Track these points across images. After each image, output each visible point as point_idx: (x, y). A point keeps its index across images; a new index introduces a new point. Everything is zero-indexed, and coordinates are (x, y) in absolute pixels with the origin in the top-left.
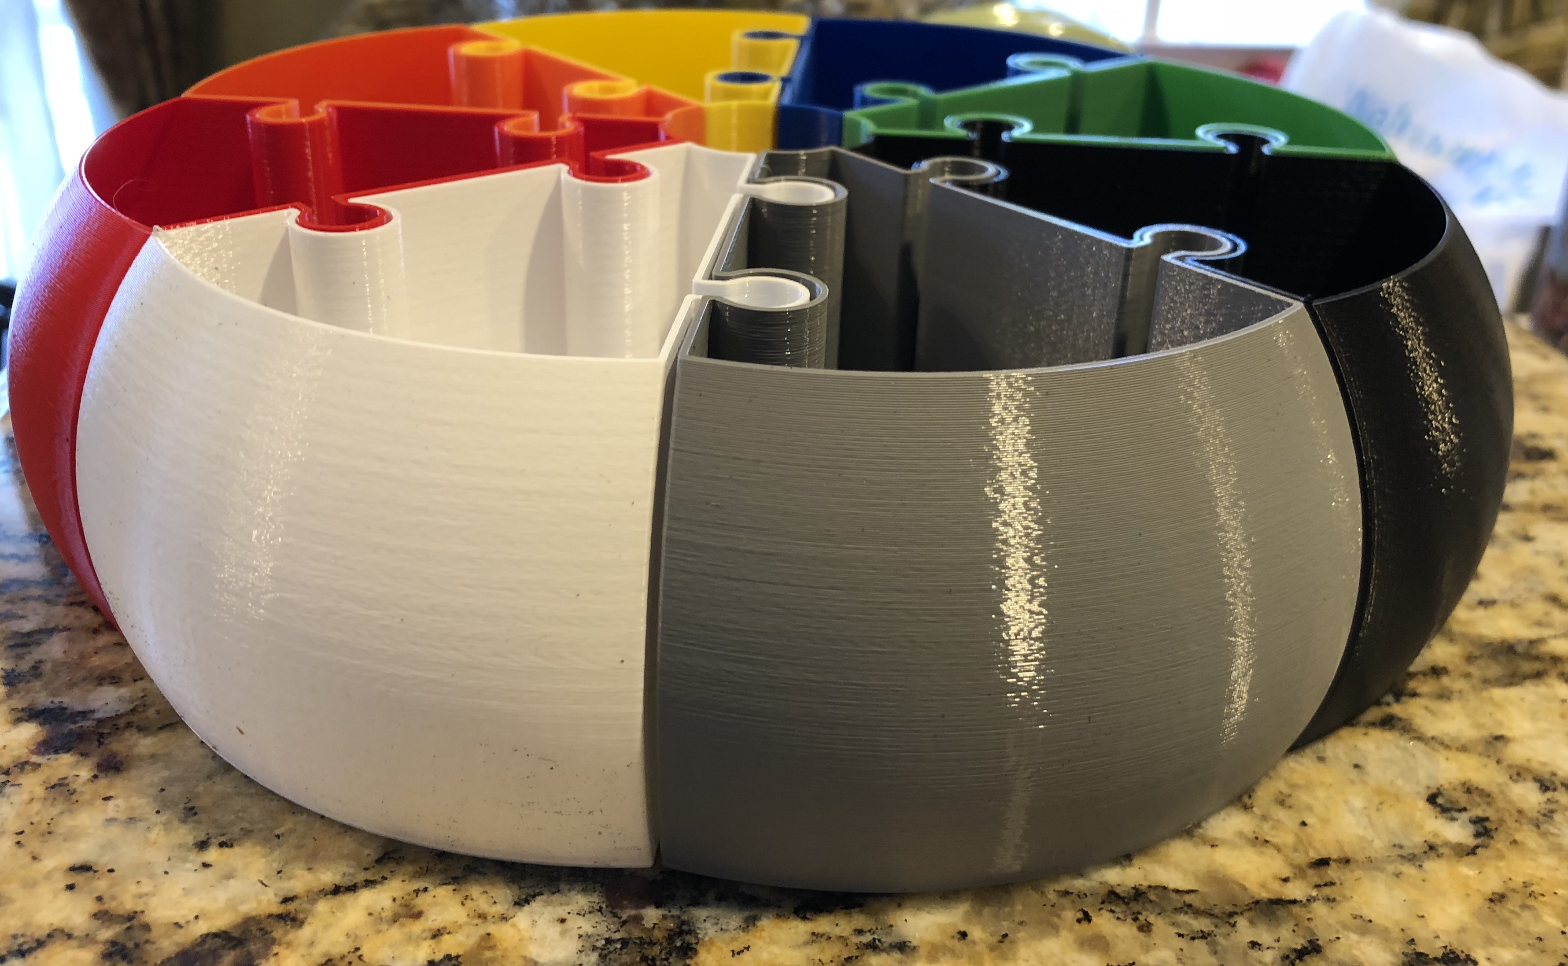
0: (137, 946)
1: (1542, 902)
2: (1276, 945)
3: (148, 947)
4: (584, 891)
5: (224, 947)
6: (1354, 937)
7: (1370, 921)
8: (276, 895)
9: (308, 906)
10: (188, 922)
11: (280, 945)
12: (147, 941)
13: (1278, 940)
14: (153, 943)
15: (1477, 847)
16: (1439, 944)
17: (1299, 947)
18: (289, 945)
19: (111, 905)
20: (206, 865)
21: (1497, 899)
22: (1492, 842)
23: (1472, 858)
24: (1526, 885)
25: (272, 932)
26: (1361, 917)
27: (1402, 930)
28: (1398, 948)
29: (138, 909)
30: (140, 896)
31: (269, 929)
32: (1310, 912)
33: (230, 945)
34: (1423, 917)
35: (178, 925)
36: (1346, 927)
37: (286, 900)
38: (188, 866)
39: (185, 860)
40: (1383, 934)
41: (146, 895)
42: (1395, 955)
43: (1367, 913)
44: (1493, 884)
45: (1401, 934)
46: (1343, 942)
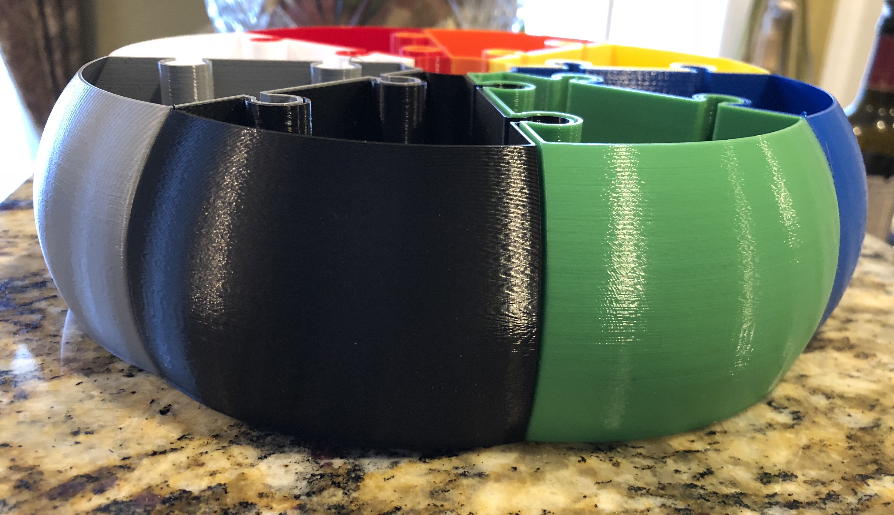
0: (35, 482)
1: (831, 449)
2: (689, 471)
3: (42, 483)
4: (299, 452)
5: (87, 482)
6: (731, 467)
7: (739, 459)
8: (119, 456)
9: (137, 461)
10: (66, 470)
11: (121, 480)
12: (41, 480)
13: (690, 469)
14: (45, 480)
15: (794, 424)
16: (776, 469)
17: (701, 472)
18: (126, 480)
19: (19, 463)
20: (77, 443)
21: (807, 447)
22: (802, 422)
23: (792, 430)
24: (821, 441)
25: (116, 474)
26: (734, 457)
27: (757, 463)
28: (755, 471)
29: (36, 464)
30: (38, 458)
31: (114, 473)
32: (706, 456)
33: (92, 480)
34: (767, 456)
35: (60, 472)
36: (726, 462)
37: (124, 459)
38: (66, 443)
39: (65, 440)
40: (747, 465)
41: (42, 457)
42: (753, 474)
43: (737, 456)
44: (804, 441)
45: (756, 465)
46: (725, 468)
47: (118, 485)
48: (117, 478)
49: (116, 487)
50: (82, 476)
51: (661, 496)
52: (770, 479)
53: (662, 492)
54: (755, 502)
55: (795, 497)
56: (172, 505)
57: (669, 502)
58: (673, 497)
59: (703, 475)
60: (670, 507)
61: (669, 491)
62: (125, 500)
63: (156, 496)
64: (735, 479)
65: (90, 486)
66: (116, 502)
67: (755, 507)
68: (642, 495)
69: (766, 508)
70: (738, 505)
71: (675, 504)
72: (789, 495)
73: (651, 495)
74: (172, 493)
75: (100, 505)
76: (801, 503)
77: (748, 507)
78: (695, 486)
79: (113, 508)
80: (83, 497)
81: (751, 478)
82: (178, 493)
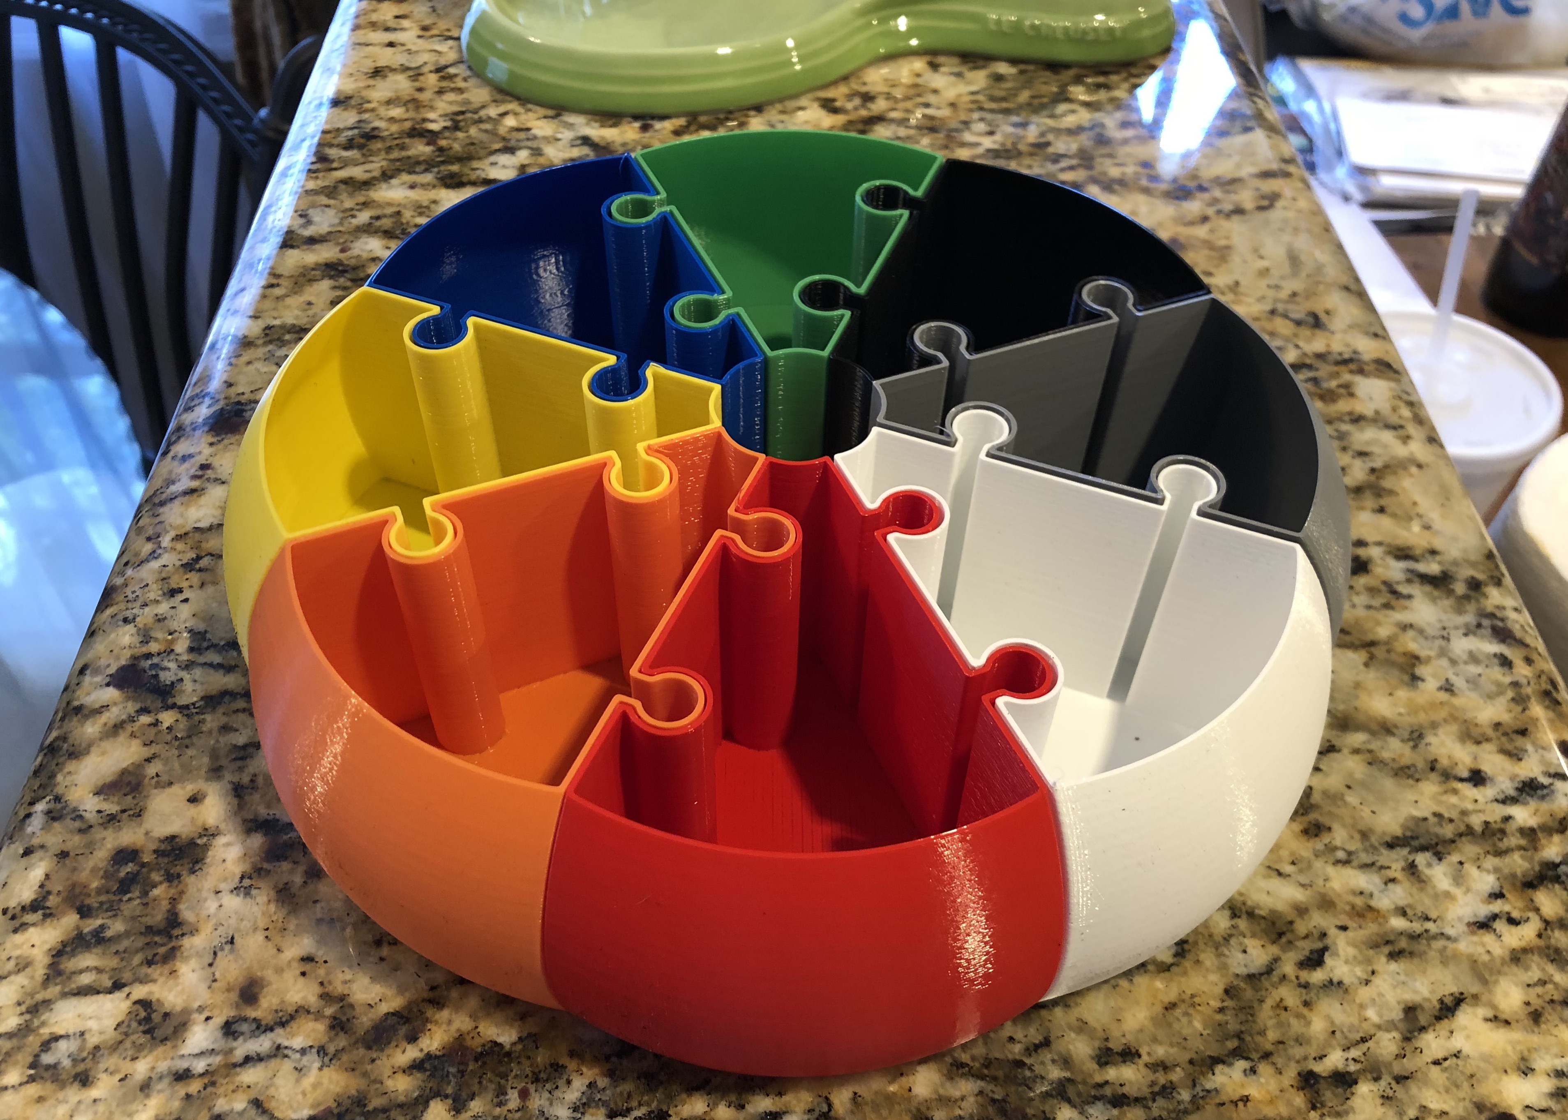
0: (348, 1020)
1: (1198, 1011)
2: (1024, 1039)
3: (355, 1021)
5: (399, 1022)
6: (1073, 1035)
7: (1087, 1022)
8: (426, 983)
9: (446, 994)
10: (376, 1004)
11: (431, 1023)
12: (354, 1016)
13: (1026, 1036)
14: (358, 1017)
15: (1172, 965)
16: (1124, 1041)
17: (1037, 1042)
18: (436, 1022)
19: (329, 988)
20: (382, 959)
21: (1170, 1006)
22: (1183, 961)
23: (1167, 974)
24: (1192, 996)
25: (424, 1011)
26: (1082, 1019)
27: (1104, 1029)
28: (1097, 1044)
29: (346, 991)
30: (345, 982)
31: (422, 1009)
34: (1120, 1019)
36: (1071, 1028)
40: (1092, 1033)
42: (1094, 1049)
45: (1103, 1033)
46: (1065, 1038)
47: (430, 1030)
48: (427, 1020)
49: (428, 1033)
50: (393, 1014)
51: (982, 1077)
52: (1109, 1059)
53: (986, 1071)
54: (1079, 1094)
55: (1126, 1090)
56: (484, 1063)
57: (989, 1087)
58: (995, 1079)
59: (1037, 1047)
60: (987, 1095)
61: (993, 1072)
62: (438, 1053)
63: (467, 1048)
64: (1071, 1056)
65: (403, 1030)
66: (429, 1056)
67: (1077, 1100)
68: (963, 1075)
69: (1089, 1103)
70: (1059, 1098)
71: (993, 1092)
72: (1121, 1085)
73: (973, 1076)
74: (484, 1045)
75: (414, 1060)
76: (1128, 1098)
77: (1069, 1101)
78: (1024, 1064)
79: (427, 1066)
80: (397, 1046)
81: (1090, 1056)
82: (489, 1045)
